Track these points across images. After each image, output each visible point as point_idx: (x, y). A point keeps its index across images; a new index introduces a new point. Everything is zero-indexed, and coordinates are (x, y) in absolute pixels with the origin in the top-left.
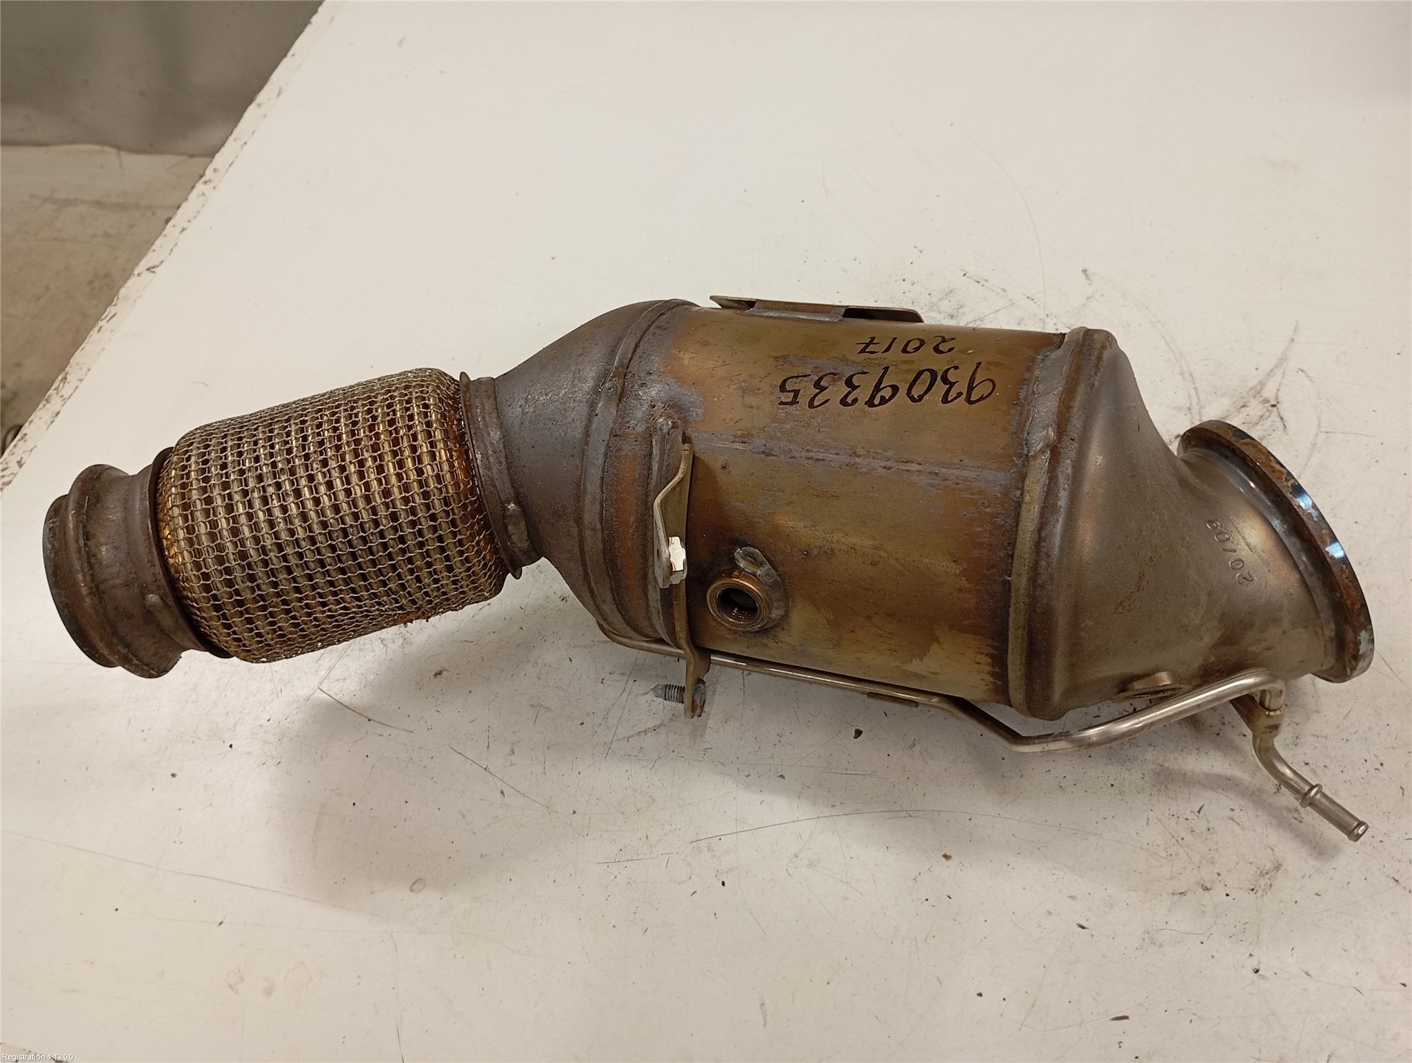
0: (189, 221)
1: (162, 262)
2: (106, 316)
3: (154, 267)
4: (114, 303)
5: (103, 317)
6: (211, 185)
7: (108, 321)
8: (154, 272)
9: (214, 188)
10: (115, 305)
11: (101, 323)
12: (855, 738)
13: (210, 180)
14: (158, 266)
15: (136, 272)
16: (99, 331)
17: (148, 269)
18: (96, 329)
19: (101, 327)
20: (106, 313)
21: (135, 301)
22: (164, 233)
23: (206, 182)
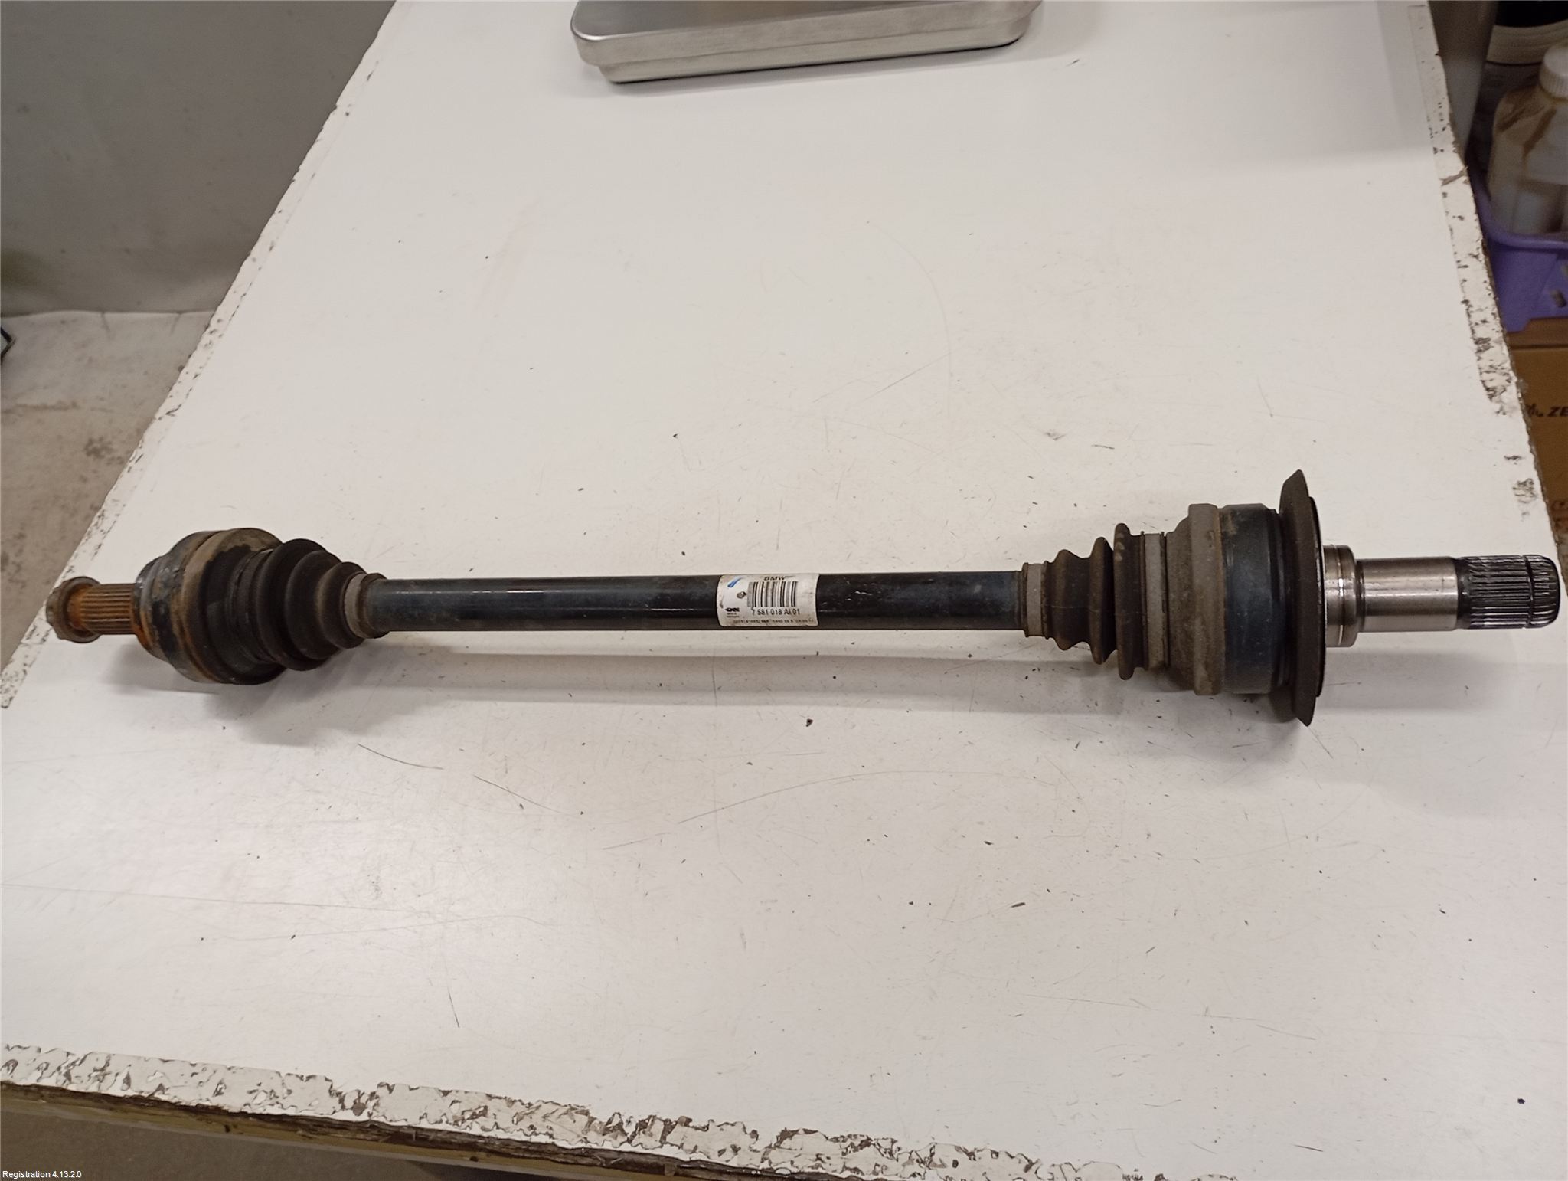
0: (201, 368)
1: (180, 406)
2: (134, 458)
3: (173, 411)
4: (140, 446)
5: (131, 458)
6: (218, 334)
7: (136, 462)
8: (173, 415)
9: (220, 336)
10: (141, 447)
11: (130, 465)
12: (807, 726)
13: (215, 330)
14: (176, 410)
15: (158, 416)
16: (129, 471)
17: (168, 413)
18: (127, 469)
19: (130, 468)
20: (133, 456)
21: (159, 442)
22: (179, 380)
23: (211, 332)
